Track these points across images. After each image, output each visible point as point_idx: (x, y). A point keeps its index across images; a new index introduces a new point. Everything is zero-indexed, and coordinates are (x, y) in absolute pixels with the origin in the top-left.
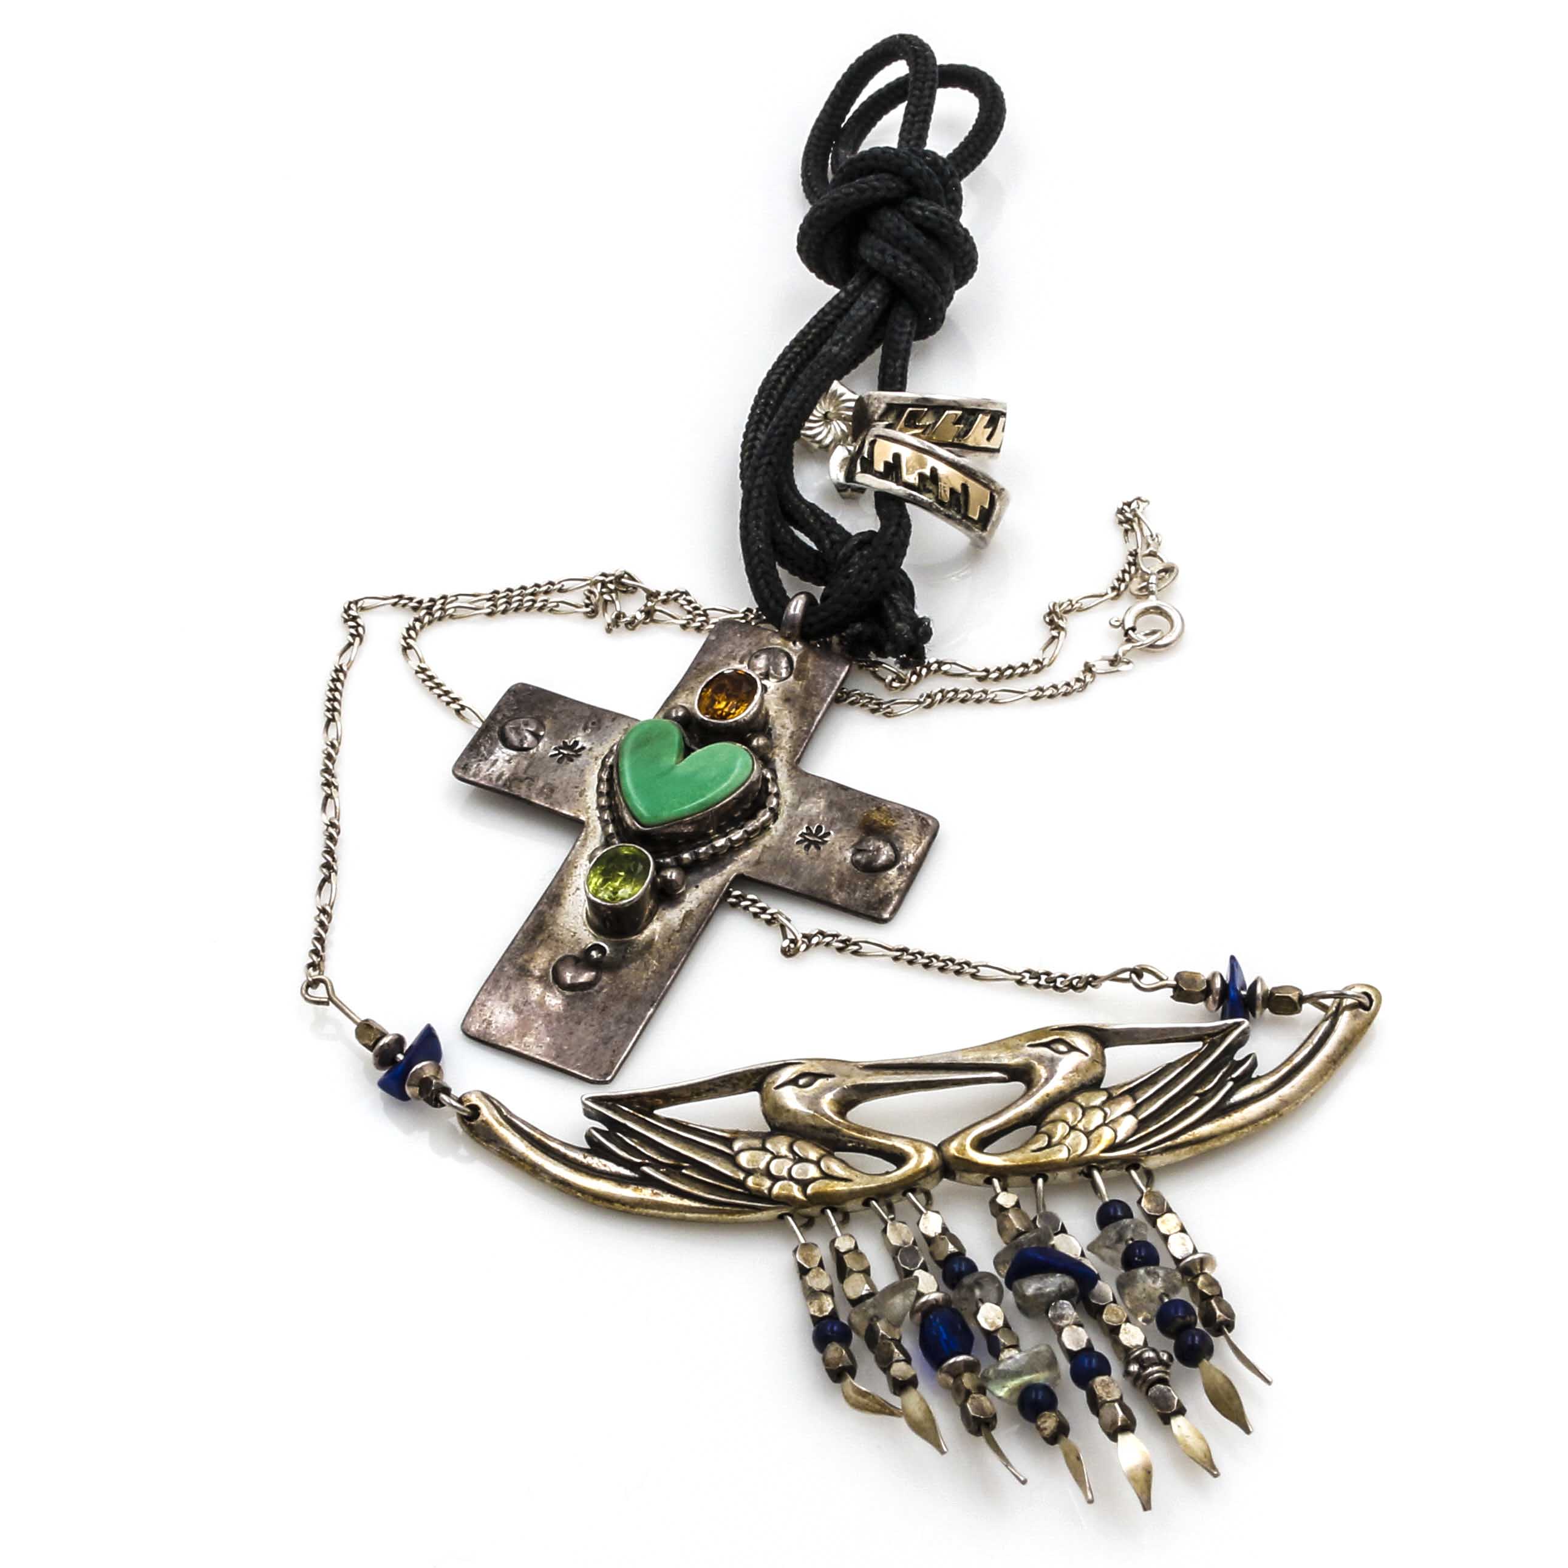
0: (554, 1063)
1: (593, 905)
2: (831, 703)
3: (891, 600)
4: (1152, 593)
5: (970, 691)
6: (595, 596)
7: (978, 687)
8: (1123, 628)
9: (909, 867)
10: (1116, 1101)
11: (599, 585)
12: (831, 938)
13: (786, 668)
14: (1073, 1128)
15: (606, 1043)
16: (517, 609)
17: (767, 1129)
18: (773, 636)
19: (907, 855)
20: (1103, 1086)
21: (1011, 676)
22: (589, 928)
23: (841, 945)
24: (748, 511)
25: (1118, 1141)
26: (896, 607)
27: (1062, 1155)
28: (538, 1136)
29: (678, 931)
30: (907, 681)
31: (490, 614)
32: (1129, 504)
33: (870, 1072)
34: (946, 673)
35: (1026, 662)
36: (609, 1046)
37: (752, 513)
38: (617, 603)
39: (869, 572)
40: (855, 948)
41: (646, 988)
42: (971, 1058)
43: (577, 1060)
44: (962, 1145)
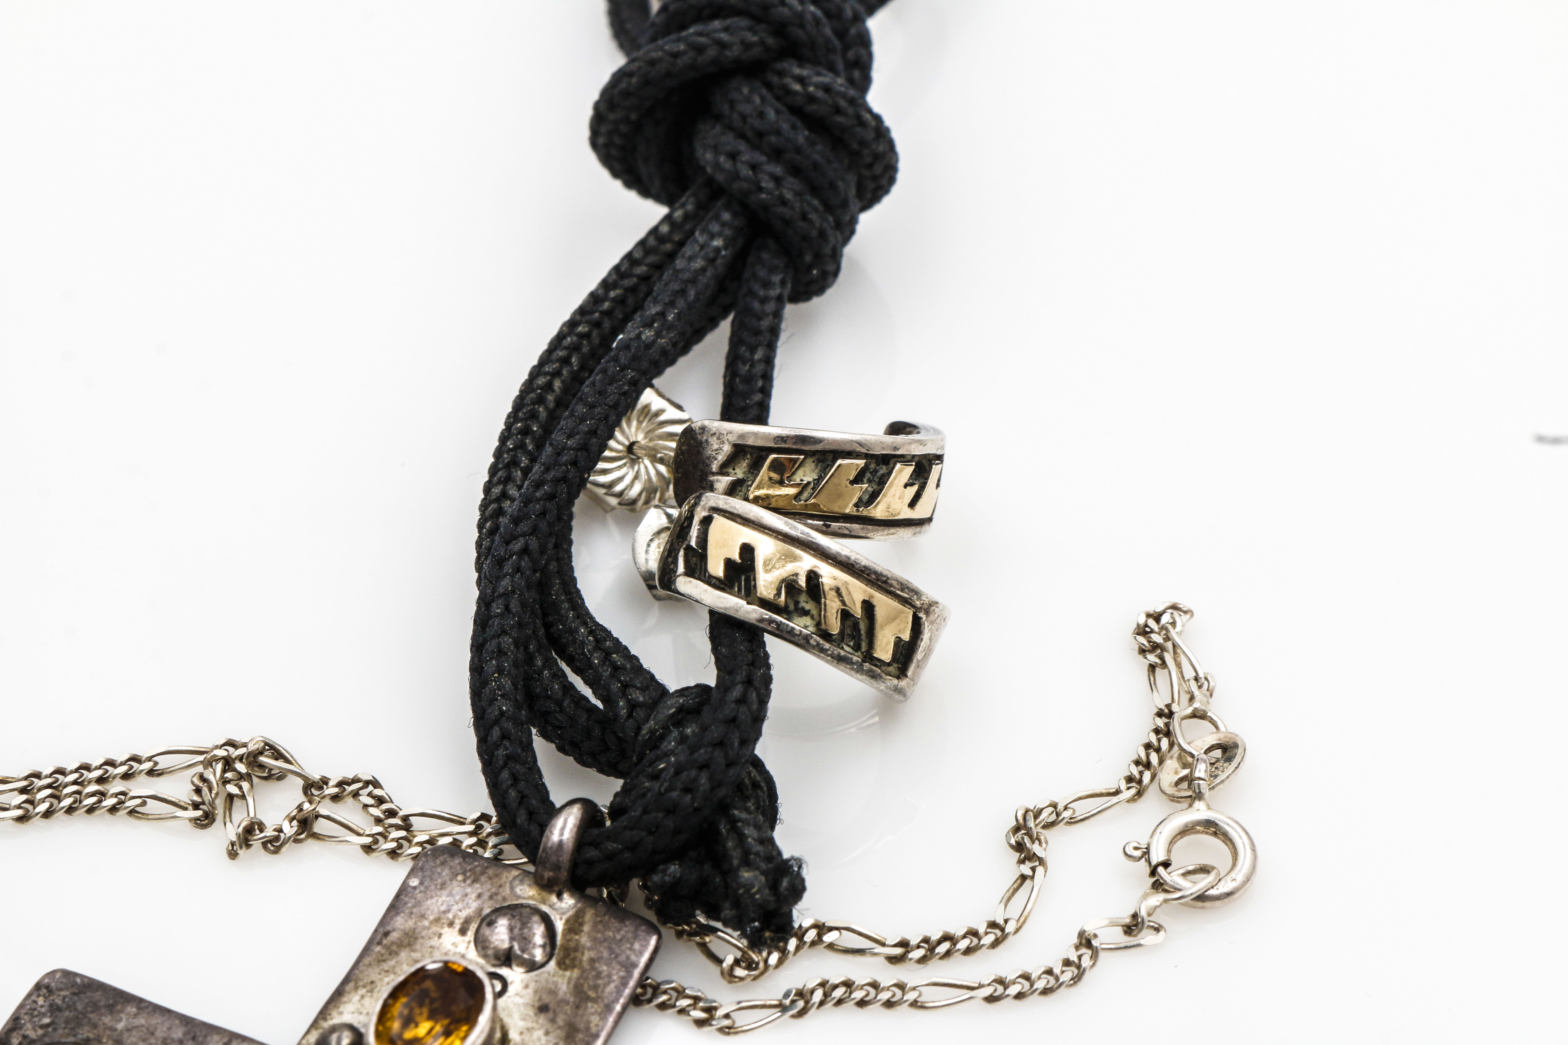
2: (625, 1008)
3: (733, 822)
4: (1199, 796)
5: (875, 985)
6: (210, 790)
7: (888, 975)
8: (1149, 862)
11: (219, 767)
13: (543, 946)
16: (70, 810)
18: (522, 882)
21: (948, 954)
24: (485, 641)
26: (741, 838)
30: (761, 965)
31: (21, 819)
32: (1157, 617)
34: (831, 946)
35: (975, 926)
37: (492, 645)
38: (250, 800)
39: (693, 773)
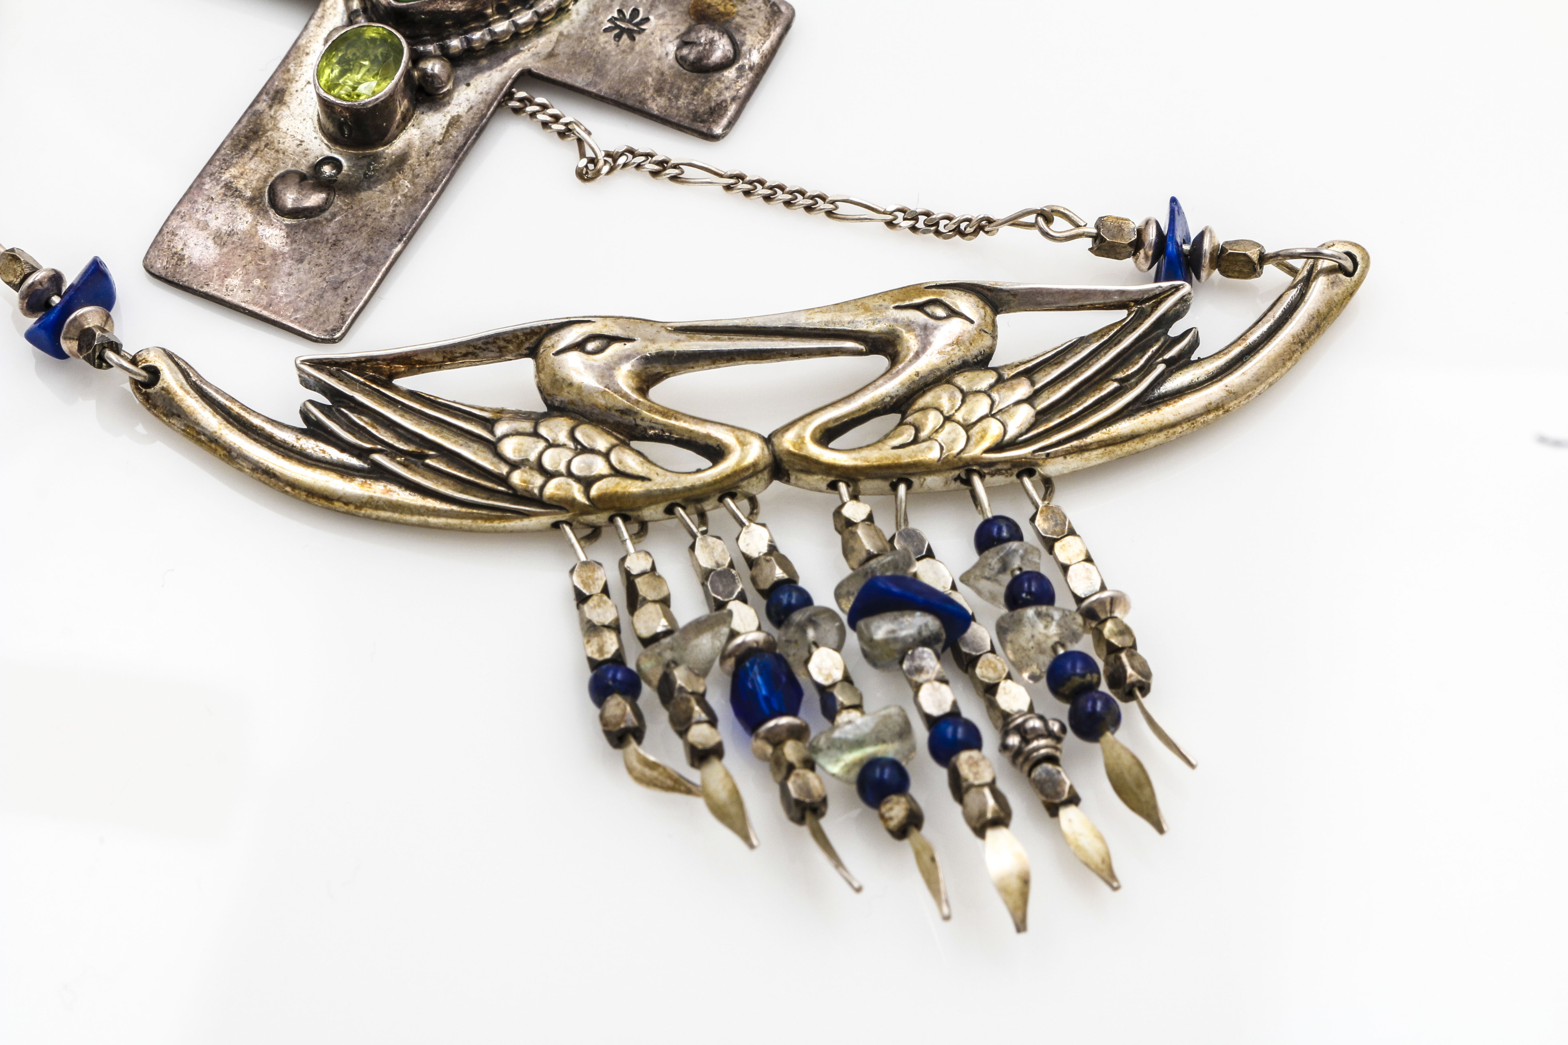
0: (265, 313)
1: (326, 105)
9: (751, 68)
10: (1008, 384)
12: (643, 158)
14: (948, 419)
15: (335, 289)
17: (543, 408)
19: (750, 50)
20: (991, 364)
22: (320, 135)
23: (656, 168)
25: (1007, 437)
27: (933, 454)
28: (236, 409)
29: (440, 143)
33: (682, 336)
36: (339, 291)
40: (674, 172)
41: (393, 217)
42: (817, 321)
43: (296, 311)
44: (801, 438)
